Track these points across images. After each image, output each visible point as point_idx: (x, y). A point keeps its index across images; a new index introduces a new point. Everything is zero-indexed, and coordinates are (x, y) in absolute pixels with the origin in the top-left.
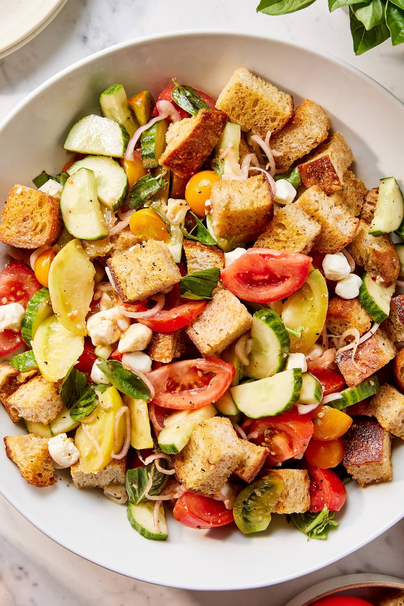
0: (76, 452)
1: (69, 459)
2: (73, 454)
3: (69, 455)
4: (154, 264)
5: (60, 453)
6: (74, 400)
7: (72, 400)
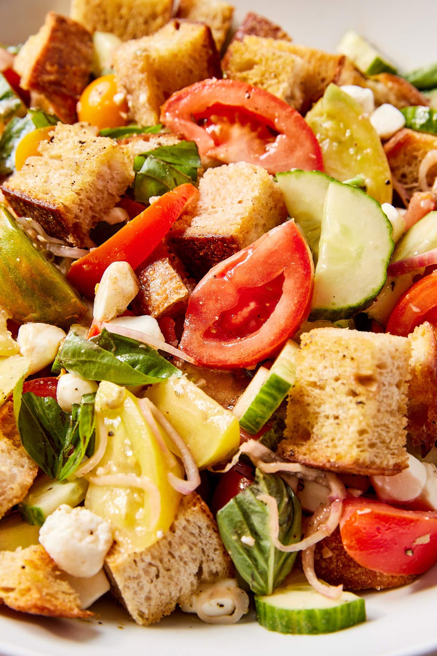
0: (101, 523)
1: (93, 542)
2: (97, 529)
3: (92, 533)
4: (80, 142)
5: (73, 537)
6: (54, 457)
7: (50, 459)
